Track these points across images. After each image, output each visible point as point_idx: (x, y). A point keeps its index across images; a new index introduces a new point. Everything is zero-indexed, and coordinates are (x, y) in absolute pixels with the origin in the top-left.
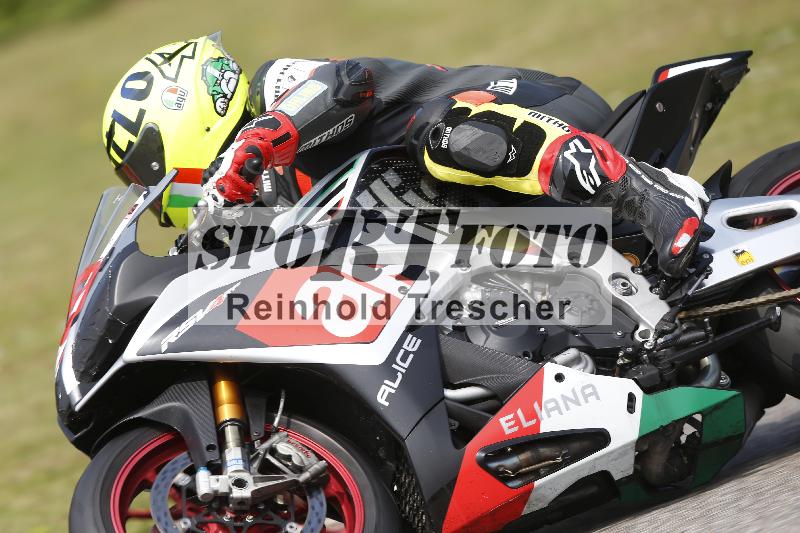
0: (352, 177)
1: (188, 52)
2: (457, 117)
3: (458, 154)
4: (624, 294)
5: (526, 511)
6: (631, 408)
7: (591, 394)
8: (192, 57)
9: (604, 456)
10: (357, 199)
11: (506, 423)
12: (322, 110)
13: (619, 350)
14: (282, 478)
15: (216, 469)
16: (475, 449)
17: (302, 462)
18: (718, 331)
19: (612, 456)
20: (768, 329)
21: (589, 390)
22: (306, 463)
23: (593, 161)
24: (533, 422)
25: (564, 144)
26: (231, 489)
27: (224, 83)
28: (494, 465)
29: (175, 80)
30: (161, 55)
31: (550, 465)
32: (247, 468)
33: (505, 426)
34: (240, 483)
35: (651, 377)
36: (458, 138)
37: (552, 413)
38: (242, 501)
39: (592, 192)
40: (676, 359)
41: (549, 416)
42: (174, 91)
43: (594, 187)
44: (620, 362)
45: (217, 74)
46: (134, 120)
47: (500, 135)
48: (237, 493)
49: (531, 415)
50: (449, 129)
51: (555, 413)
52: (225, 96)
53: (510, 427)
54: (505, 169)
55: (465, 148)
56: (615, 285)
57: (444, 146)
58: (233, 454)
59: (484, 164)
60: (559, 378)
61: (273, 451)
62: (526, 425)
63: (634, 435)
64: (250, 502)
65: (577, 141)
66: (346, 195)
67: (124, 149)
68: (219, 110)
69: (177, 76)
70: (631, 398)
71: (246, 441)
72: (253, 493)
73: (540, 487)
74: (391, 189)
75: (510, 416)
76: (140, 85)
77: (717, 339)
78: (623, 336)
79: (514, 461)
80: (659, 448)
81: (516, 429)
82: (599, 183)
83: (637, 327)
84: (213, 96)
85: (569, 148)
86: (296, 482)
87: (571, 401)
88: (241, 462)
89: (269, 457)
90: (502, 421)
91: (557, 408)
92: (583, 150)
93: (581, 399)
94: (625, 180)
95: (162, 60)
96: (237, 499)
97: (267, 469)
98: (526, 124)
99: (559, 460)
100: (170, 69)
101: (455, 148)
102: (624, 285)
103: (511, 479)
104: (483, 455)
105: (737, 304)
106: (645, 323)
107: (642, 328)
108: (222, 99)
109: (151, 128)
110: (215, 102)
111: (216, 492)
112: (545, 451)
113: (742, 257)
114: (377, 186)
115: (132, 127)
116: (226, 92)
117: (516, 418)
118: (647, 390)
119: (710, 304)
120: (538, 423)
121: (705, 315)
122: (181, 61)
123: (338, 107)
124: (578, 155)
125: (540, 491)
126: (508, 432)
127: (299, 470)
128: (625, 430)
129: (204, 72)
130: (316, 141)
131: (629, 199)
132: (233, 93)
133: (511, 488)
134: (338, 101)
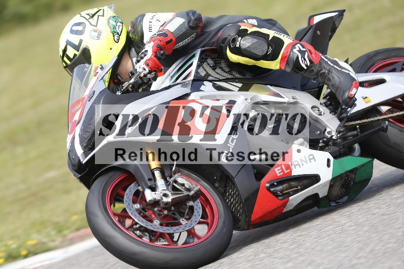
0: (195, 61)
1: (100, 13)
2: (243, 33)
3: (245, 49)
4: (319, 115)
5: (285, 210)
6: (328, 165)
7: (312, 159)
8: (103, 16)
9: (317, 187)
10: (198, 71)
11: (277, 171)
12: (184, 30)
13: (320, 139)
14: (183, 193)
15: (153, 189)
16: (265, 182)
17: (190, 186)
18: (361, 132)
19: (321, 187)
20: (381, 132)
21: (311, 157)
22: (192, 187)
23: (306, 54)
24: (289, 171)
25: (293, 46)
26: (162, 198)
27: (117, 27)
28: (272, 189)
29: (96, 26)
30: (88, 14)
31: (296, 190)
32: (168, 189)
33: (277, 172)
34: (165, 195)
35: (335, 152)
36: (245, 43)
37: (296, 167)
38: (167, 203)
39: (305, 68)
40: (345, 144)
41: (295, 168)
42: (96, 31)
43: (306, 66)
44: (320, 145)
45: (114, 24)
46: (77, 44)
47: (264, 41)
48: (165, 200)
49: (288, 167)
50: (240, 38)
51: (298, 167)
52: (118, 34)
53: (279, 173)
54: (266, 57)
55: (248, 47)
56: (314, 111)
57: (238, 46)
58: (160, 182)
59: (257, 54)
60: (299, 151)
61: (176, 182)
62: (286, 172)
63: (330, 177)
64: (170, 204)
65: (299, 45)
66: (193, 68)
67: (72, 57)
68: (116, 40)
69: (97, 24)
70: (329, 160)
71: (164, 177)
72: (172, 199)
73: (292, 200)
74: (210, 66)
75: (279, 168)
76: (80, 28)
77: (362, 135)
78: (320, 134)
79: (280, 188)
80: (337, 184)
81: (282, 174)
82: (309, 64)
83: (326, 130)
84: (113, 33)
85: (295, 48)
86: (188, 195)
87: (304, 162)
88: (165, 186)
89: (175, 184)
90: (276, 169)
91: (299, 165)
92: (302, 49)
93: (308, 161)
94: (320, 63)
95: (89, 17)
96: (165, 202)
97: (174, 189)
98: (274, 37)
99: (299, 187)
100: (93, 21)
101: (243, 47)
102: (318, 111)
103: (280, 196)
104: (269, 185)
105: (365, 121)
106: (330, 128)
107: (328, 130)
108: (117, 35)
109: (85, 48)
110: (114, 36)
111: (155, 199)
112: (293, 183)
113: (366, 100)
114: (205, 65)
115: (76, 48)
116: (119, 32)
117: (282, 168)
118: (335, 157)
119: (354, 120)
120: (291, 171)
121: (357, 124)
122: (98, 17)
123: (190, 29)
124: (300, 51)
125: (292, 202)
126: (278, 175)
127: (189, 190)
128: (326, 175)
129: (108, 22)
130: (181, 44)
131: (321, 72)
132: (121, 32)
133: (280, 200)
134: (190, 27)
